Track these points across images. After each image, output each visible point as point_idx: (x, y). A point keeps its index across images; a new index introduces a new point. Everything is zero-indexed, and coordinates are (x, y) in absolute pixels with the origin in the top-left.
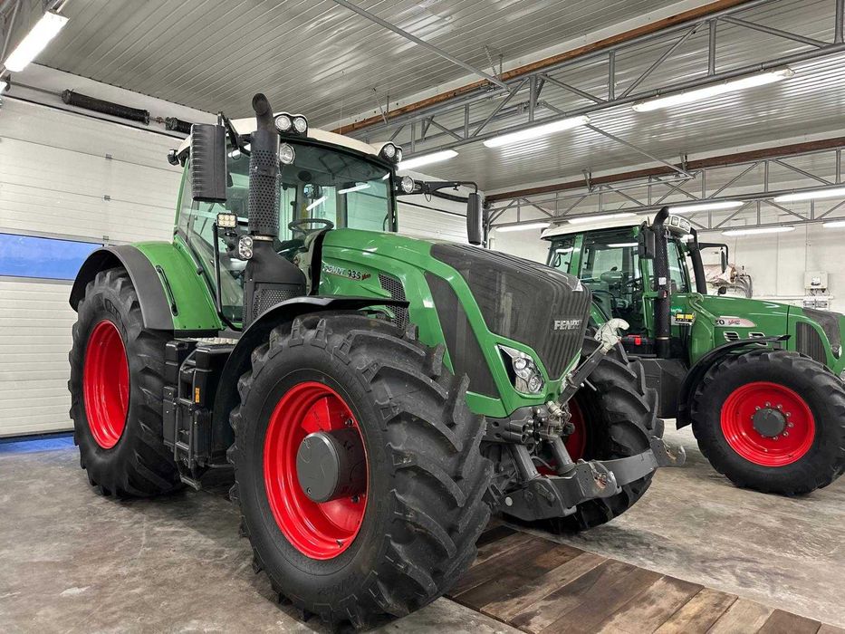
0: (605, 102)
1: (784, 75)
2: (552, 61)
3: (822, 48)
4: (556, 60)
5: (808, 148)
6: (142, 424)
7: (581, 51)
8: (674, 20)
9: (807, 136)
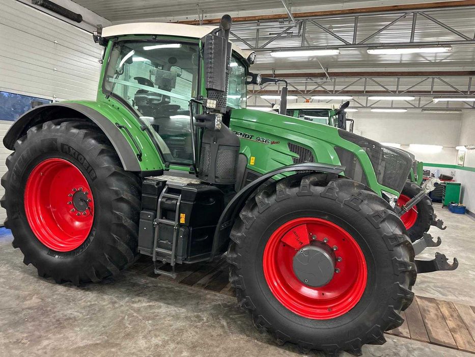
0: (351, 44)
1: (449, 50)
2: (320, 14)
3: (467, 40)
4: (322, 14)
5: (386, 74)
6: (115, 236)
7: (340, 12)
8: (396, 8)
9: (386, 69)
